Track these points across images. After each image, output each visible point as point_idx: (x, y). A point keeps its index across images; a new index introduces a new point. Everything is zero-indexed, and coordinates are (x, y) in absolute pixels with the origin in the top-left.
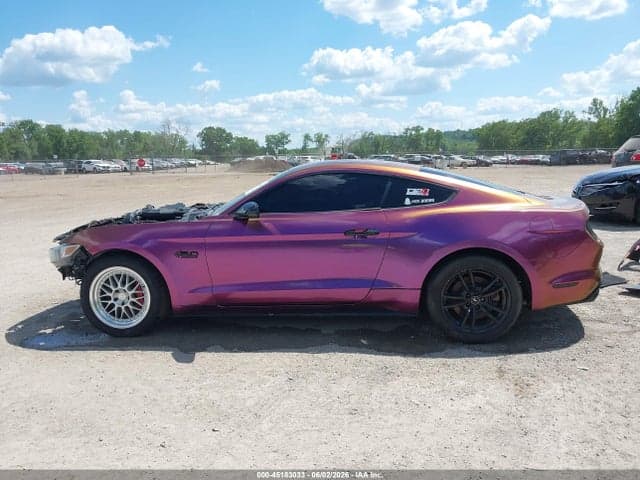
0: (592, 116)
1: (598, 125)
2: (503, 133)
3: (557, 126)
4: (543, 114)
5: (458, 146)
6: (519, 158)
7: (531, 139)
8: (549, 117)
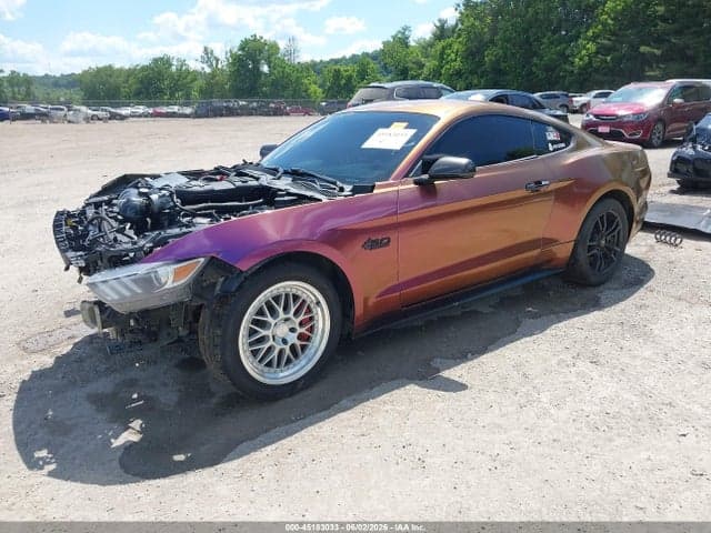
0: (205, 66)
1: (213, 75)
2: (112, 80)
3: (172, 75)
4: (155, 61)
5: (51, 96)
6: (151, 111)
7: (147, 89)
8: (162, 63)
